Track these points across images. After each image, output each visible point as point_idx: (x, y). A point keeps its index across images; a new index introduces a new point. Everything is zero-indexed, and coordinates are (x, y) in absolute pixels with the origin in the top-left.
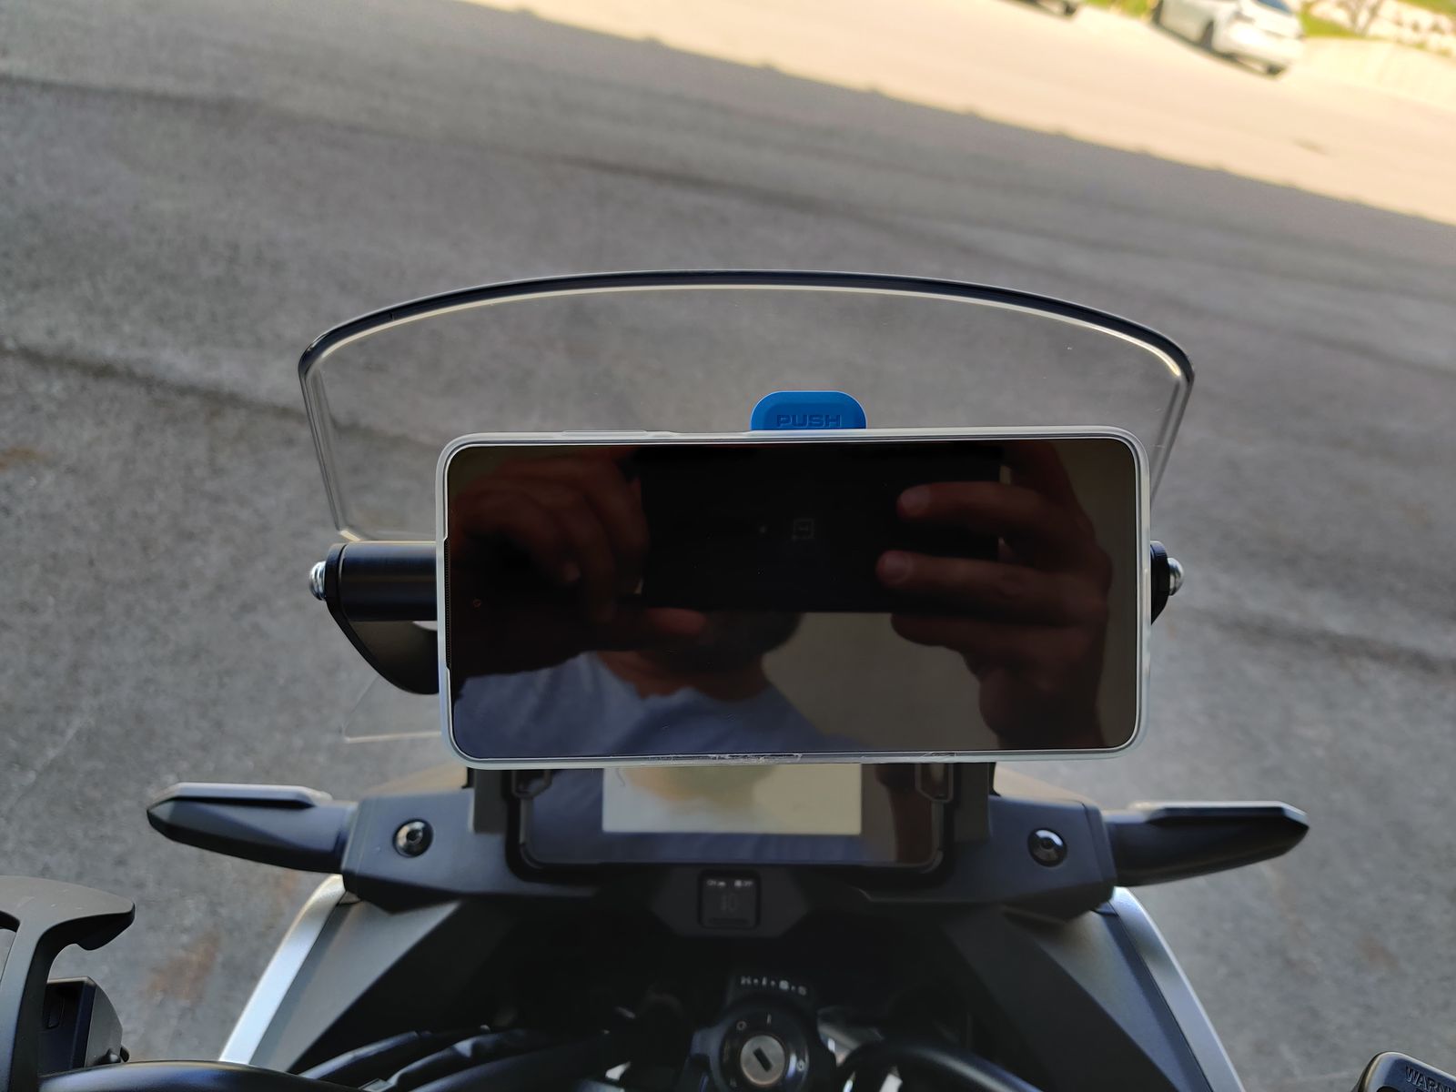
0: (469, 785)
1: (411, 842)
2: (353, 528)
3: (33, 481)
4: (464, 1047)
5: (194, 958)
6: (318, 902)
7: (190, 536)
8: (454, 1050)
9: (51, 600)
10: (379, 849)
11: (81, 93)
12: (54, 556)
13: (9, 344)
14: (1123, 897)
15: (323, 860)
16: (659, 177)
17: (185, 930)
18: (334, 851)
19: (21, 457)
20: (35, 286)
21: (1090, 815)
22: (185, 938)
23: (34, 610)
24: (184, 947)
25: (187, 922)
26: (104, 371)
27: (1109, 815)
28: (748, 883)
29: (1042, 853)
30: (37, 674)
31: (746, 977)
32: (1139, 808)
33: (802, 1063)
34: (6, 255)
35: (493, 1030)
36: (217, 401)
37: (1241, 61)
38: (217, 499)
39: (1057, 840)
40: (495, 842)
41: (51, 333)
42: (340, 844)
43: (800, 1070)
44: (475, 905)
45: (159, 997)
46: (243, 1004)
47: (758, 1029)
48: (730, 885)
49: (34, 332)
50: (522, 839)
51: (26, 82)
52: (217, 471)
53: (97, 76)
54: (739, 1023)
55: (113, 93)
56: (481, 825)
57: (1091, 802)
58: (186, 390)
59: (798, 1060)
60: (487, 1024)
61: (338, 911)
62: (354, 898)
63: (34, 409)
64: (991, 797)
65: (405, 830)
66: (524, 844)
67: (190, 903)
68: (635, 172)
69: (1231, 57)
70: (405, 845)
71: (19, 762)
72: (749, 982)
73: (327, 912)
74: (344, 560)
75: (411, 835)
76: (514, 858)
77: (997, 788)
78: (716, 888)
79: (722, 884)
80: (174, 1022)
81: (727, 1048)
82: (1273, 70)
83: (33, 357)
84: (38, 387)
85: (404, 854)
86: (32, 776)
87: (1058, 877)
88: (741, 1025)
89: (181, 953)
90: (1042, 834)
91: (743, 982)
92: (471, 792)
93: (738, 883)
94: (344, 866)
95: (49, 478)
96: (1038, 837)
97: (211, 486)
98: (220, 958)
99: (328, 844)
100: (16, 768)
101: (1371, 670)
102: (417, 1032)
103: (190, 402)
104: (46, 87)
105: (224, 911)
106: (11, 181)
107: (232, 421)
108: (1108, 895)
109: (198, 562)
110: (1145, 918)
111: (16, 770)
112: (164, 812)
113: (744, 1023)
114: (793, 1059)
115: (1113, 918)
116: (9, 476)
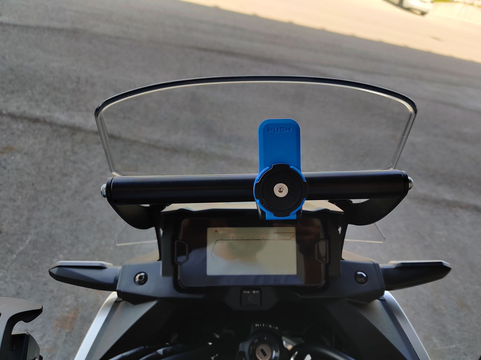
0: (160, 260)
1: (140, 280)
2: (116, 171)
3: (13, 158)
4: (160, 351)
5: (71, 315)
6: (108, 301)
7: (66, 175)
8: (157, 352)
9: (20, 197)
10: (129, 283)
11: (27, 28)
12: (21, 182)
13: (4, 112)
14: (387, 294)
15: (110, 287)
16: (220, 52)
17: (67, 306)
18: (114, 284)
19: (9, 149)
20: (12, 92)
21: (376, 266)
22: (67, 309)
23: (14, 201)
24: (67, 312)
25: (68, 304)
26: (36, 120)
27: (382, 266)
28: (257, 292)
29: (359, 280)
30: (16, 222)
31: (257, 324)
32: (392, 263)
33: (277, 353)
34: (3, 82)
35: (170, 345)
36: (74, 129)
37: (412, 10)
38: (75, 162)
39: (365, 275)
40: (169, 280)
41: (18, 108)
42: (116, 281)
43: (276, 356)
44: (163, 302)
45: (59, 329)
46: (87, 331)
47: (261, 342)
48: (251, 293)
49: (12, 108)
50: (179, 278)
51: (8, 25)
52: (74, 153)
53: (32, 22)
54: (255, 340)
55: (38, 28)
56: (165, 274)
57: (375, 262)
58: (64, 126)
59: (276, 352)
60: (168, 343)
61: (116, 304)
62: (121, 300)
63: (13, 134)
64: (341, 261)
65: (139, 275)
66: (179, 280)
67: (69, 297)
68: (212, 51)
69: (409, 9)
70: (138, 281)
71: (11, 252)
72: (258, 325)
73: (112, 304)
74: (113, 183)
75: (140, 277)
76: (176, 285)
77: (343, 257)
78: (246, 294)
79: (248, 292)
80: (64, 337)
81: (251, 349)
82: (423, 14)
83: (12, 116)
84: (14, 126)
85: (138, 284)
86: (15, 256)
87: (365, 288)
88: (256, 341)
89: (66, 314)
90: (359, 273)
91: (256, 325)
92: (161, 262)
93: (254, 292)
94: (117, 289)
95: (18, 156)
96: (358, 274)
97: (72, 158)
98: (79, 315)
99: (112, 281)
100: (10, 253)
101: (460, 212)
102: (144, 346)
103: (65, 130)
104: (15, 26)
105: (80, 300)
106: (4, 57)
107: (79, 136)
108: (383, 293)
109: (69, 183)
110: (395, 301)
111: (9, 254)
112: (55, 271)
113: (257, 340)
114: (274, 352)
115: (384, 301)
116: (5, 156)
